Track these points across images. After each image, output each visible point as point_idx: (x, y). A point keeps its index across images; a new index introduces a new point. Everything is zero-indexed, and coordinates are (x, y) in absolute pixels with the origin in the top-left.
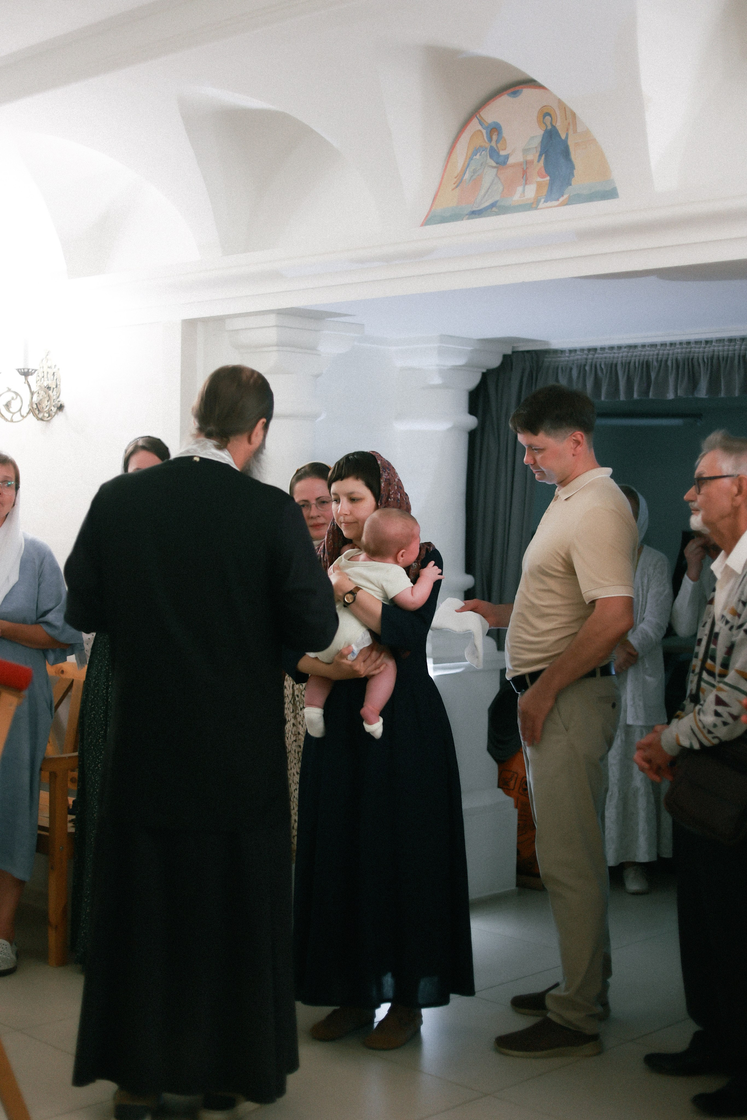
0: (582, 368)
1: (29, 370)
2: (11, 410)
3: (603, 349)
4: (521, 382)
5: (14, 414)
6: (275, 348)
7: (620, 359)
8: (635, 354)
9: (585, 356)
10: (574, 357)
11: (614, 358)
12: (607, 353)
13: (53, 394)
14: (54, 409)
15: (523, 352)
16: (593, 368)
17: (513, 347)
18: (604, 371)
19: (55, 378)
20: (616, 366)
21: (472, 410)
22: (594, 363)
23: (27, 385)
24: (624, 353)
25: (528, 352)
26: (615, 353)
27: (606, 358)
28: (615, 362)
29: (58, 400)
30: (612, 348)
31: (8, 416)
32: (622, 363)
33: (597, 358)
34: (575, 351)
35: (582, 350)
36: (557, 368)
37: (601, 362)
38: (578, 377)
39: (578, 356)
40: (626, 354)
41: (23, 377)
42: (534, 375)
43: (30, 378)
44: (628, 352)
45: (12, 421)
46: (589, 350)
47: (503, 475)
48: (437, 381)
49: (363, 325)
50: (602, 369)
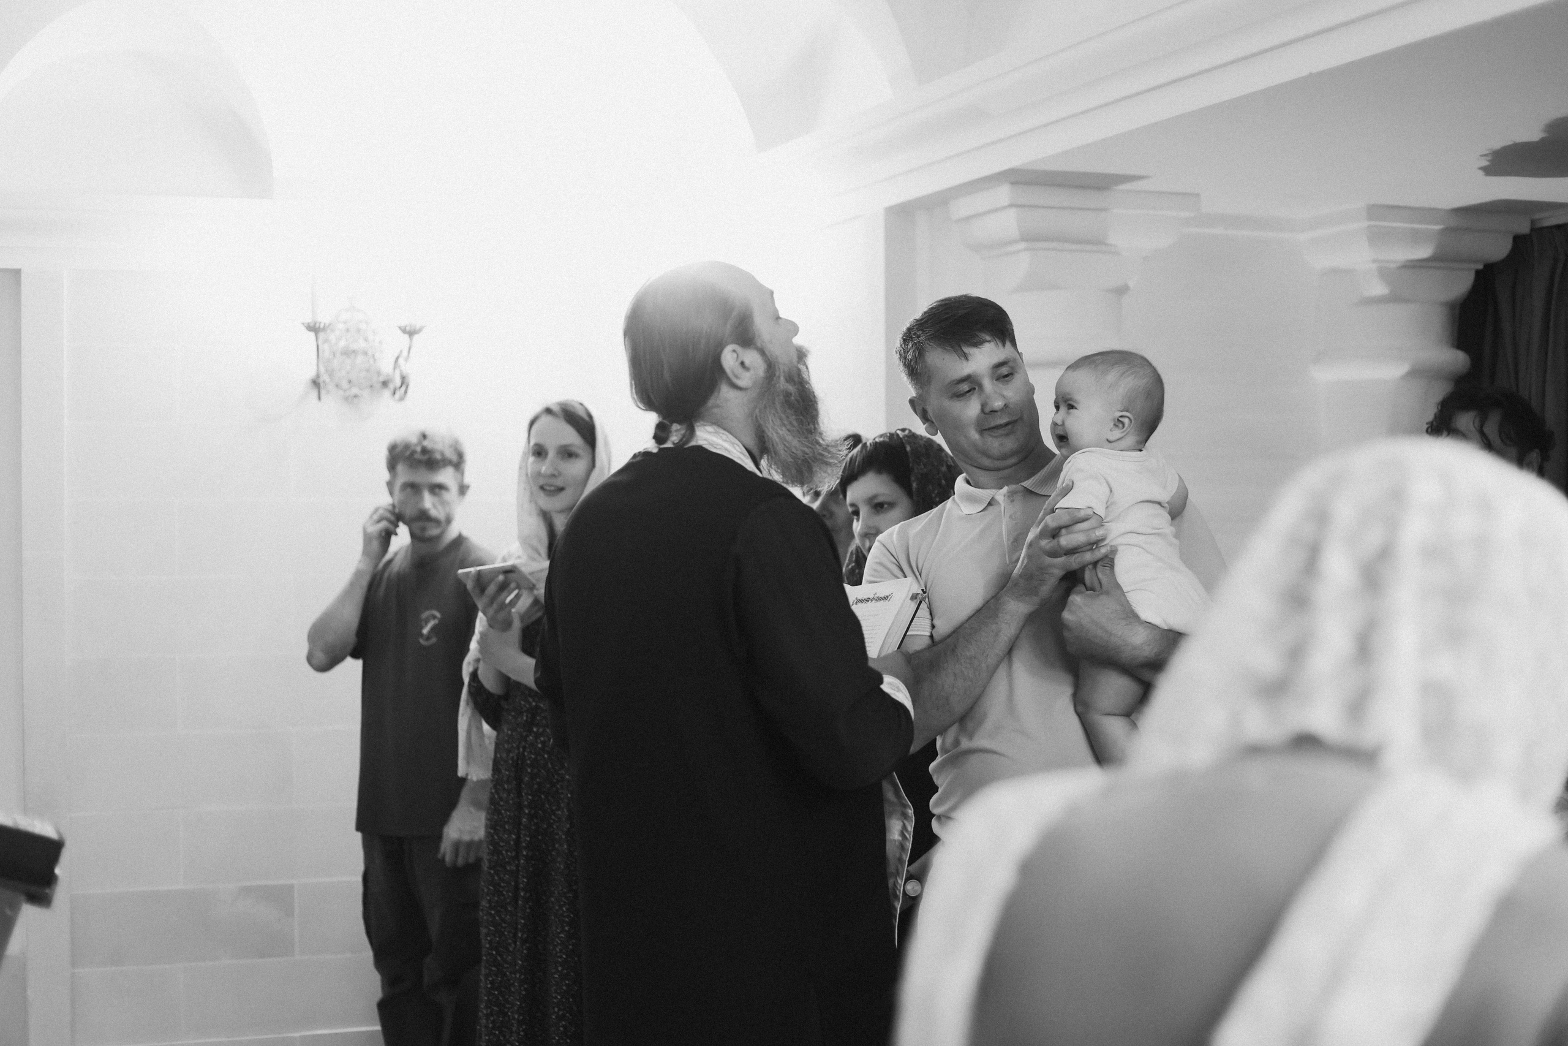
6: (1022, 246)
17: (1533, 222)
49: (1196, 195)
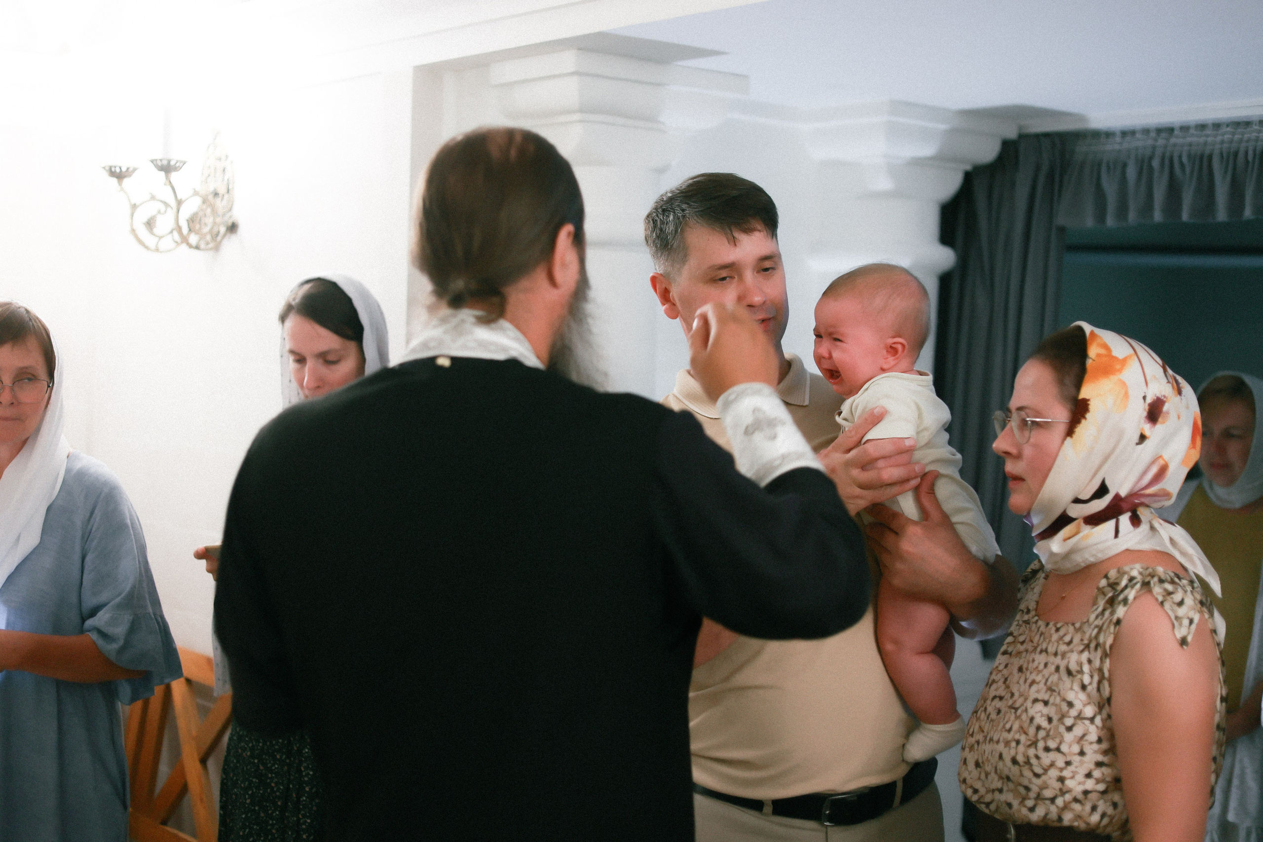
0: (1145, 163)
1: (169, 161)
2: (155, 231)
3: (1185, 129)
4: (1034, 188)
5: (161, 238)
6: (576, 117)
7: (1218, 147)
8: (1246, 137)
9: (1150, 143)
10: (1129, 144)
11: (1205, 144)
12: (1193, 135)
13: (220, 204)
14: (223, 230)
15: (1037, 135)
16: (1167, 162)
17: (1021, 125)
18: (1188, 170)
19: (226, 179)
20: (1210, 157)
21: (946, 237)
22: (1167, 154)
23: (169, 188)
24: (1226, 135)
25: (1047, 135)
26: (1207, 136)
27: (1190, 145)
28: (1207, 152)
29: (229, 214)
30: (1202, 127)
31: (150, 241)
32: (1221, 154)
33: (1175, 145)
34: (1133, 133)
35: (1146, 131)
36: (1099, 165)
37: (1181, 152)
38: (1138, 179)
39: (1139, 142)
40: (1230, 136)
41: (163, 174)
42: (1057, 176)
43: (174, 176)
44: (1233, 134)
45: (157, 250)
46: (1159, 131)
47: (999, 349)
48: (884, 184)
49: (745, 77)
50: (1182, 165)
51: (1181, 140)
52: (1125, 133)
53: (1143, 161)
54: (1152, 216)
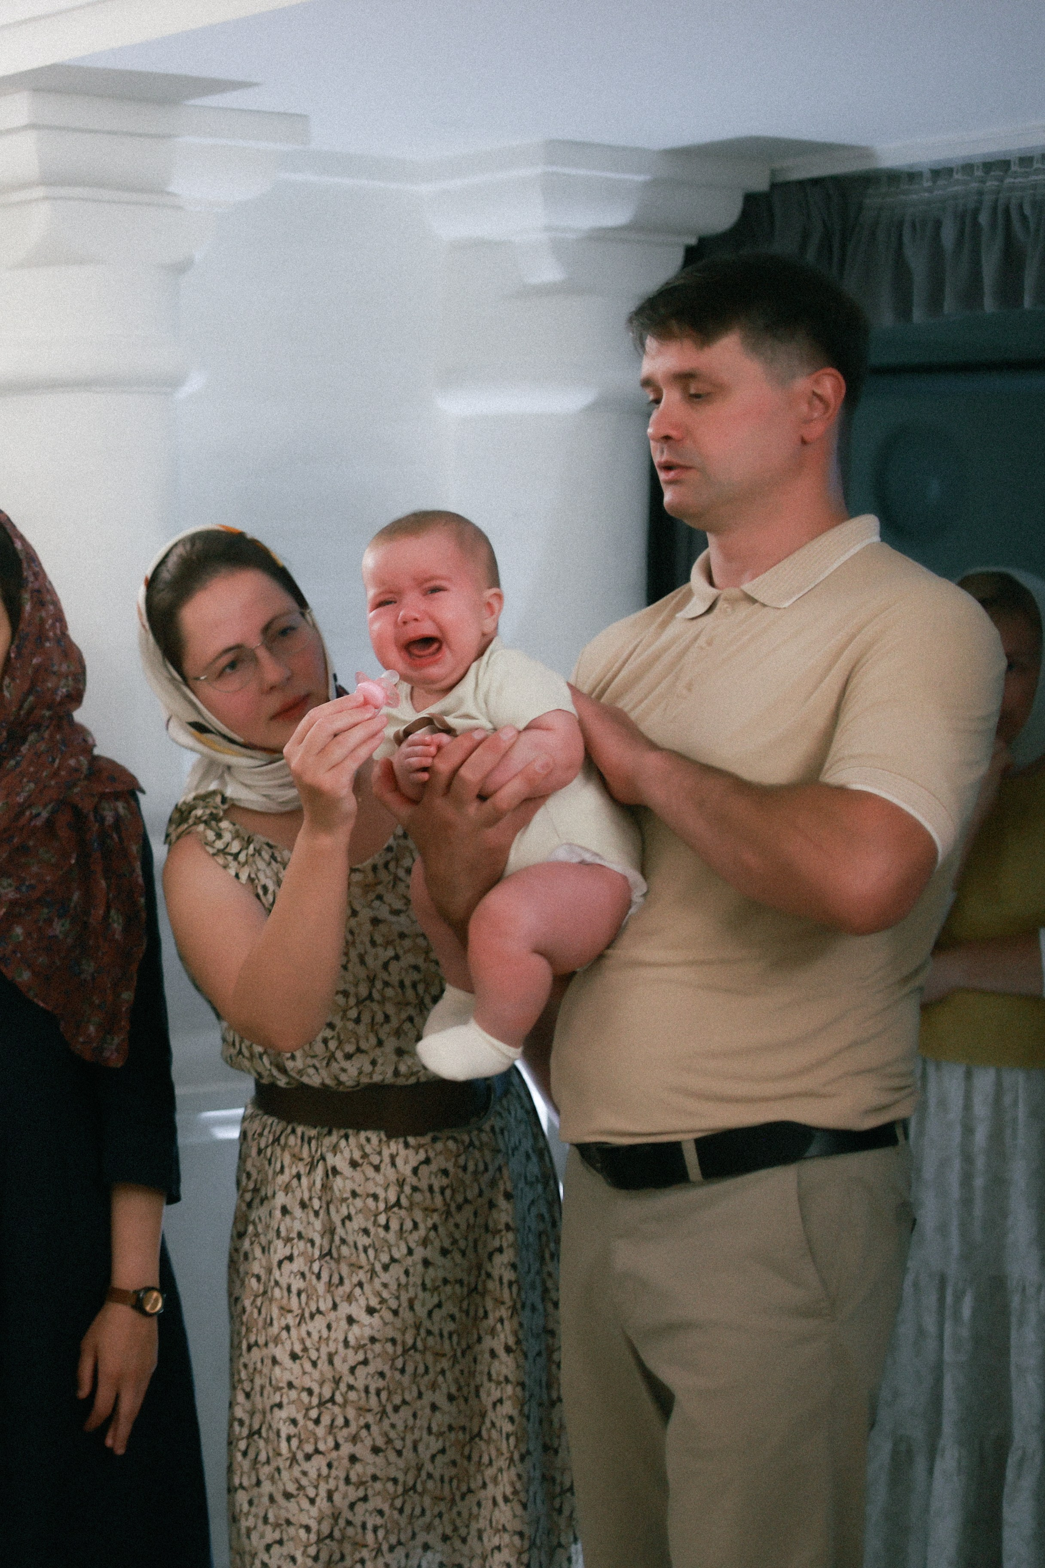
0: (968, 220)
6: (40, 192)
9: (975, 185)
10: (943, 190)
12: (1038, 171)
15: (801, 183)
16: (1000, 218)
17: (772, 170)
18: (1032, 223)
22: (1001, 202)
25: (816, 182)
27: (1034, 187)
33: (1012, 189)
34: (949, 171)
35: (968, 168)
36: (901, 224)
37: (1022, 198)
38: (959, 242)
39: (959, 186)
46: (988, 166)
49: (305, 116)
50: (1024, 218)
51: (1021, 180)
52: (939, 173)
53: (963, 217)
54: (981, 305)
